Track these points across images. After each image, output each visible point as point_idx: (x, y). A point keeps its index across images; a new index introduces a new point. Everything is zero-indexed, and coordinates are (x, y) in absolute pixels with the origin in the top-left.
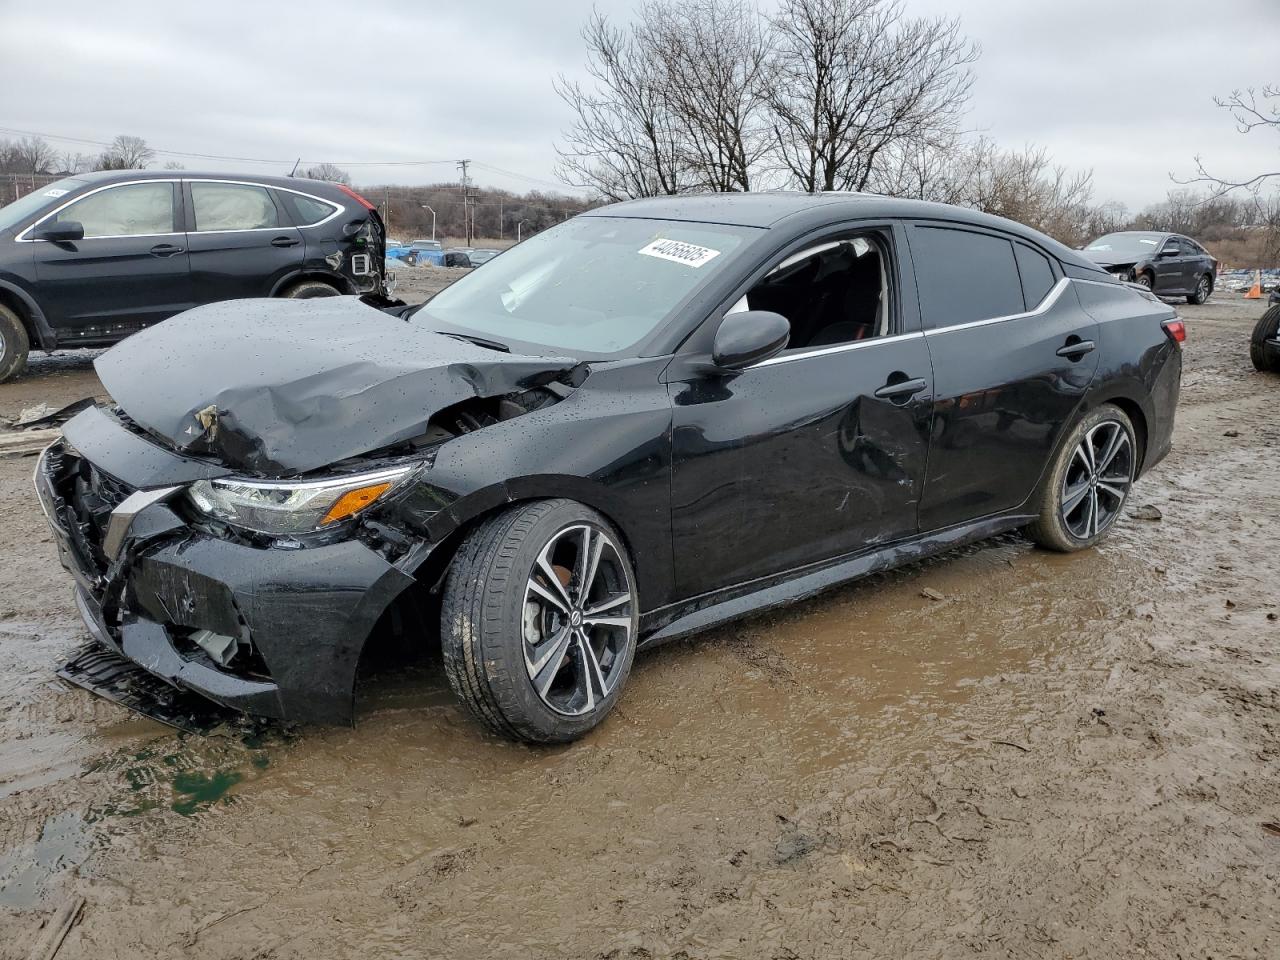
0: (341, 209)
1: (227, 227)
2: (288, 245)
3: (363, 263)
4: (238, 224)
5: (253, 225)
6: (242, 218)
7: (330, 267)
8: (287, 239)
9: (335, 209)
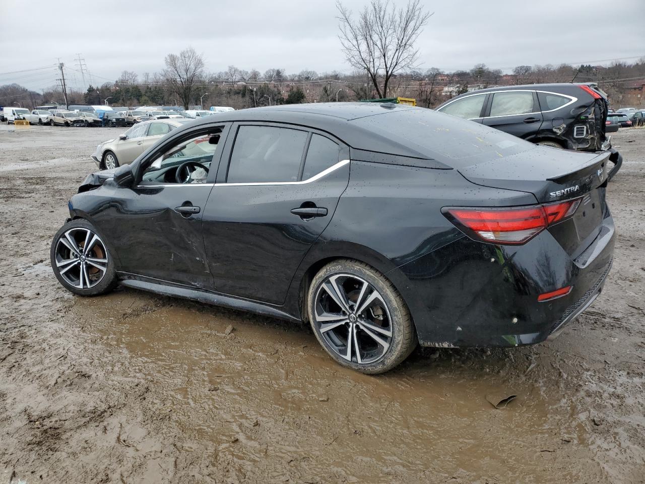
0: (574, 99)
1: (510, 113)
2: (533, 122)
3: (583, 130)
4: (517, 112)
5: (522, 112)
6: (519, 109)
7: (555, 133)
8: (534, 118)
9: (571, 100)
